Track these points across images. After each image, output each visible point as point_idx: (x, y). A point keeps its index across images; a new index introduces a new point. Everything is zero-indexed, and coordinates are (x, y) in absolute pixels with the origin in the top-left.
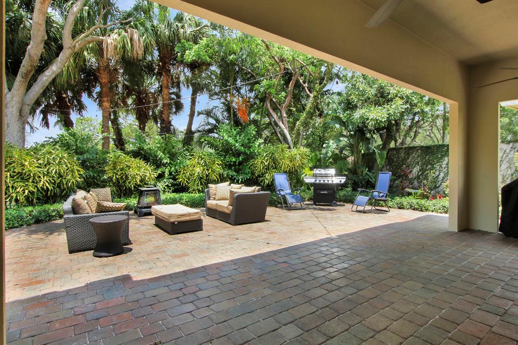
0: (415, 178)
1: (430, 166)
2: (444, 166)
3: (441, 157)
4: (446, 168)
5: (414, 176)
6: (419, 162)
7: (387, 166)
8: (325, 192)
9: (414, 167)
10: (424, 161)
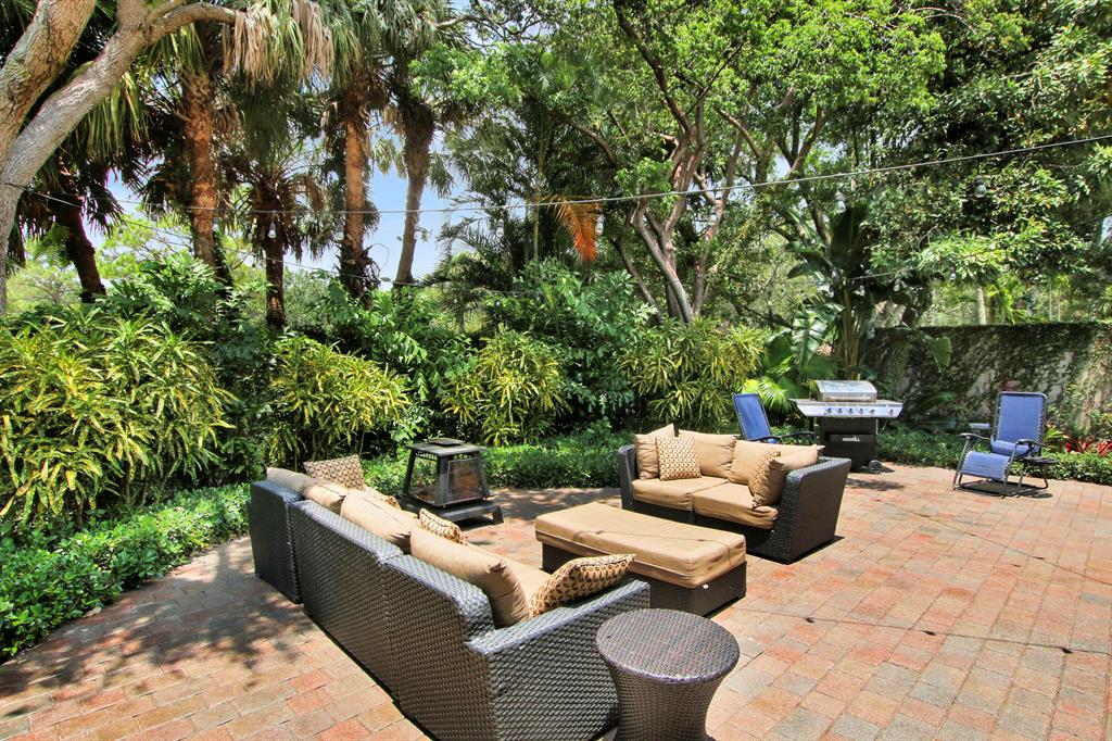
0: (984, 396)
1: (1023, 371)
2: (1060, 371)
3: (1053, 352)
4: (1068, 376)
5: (982, 391)
6: (994, 359)
7: (906, 368)
8: (855, 439)
9: (982, 371)
10: (1007, 359)
